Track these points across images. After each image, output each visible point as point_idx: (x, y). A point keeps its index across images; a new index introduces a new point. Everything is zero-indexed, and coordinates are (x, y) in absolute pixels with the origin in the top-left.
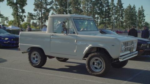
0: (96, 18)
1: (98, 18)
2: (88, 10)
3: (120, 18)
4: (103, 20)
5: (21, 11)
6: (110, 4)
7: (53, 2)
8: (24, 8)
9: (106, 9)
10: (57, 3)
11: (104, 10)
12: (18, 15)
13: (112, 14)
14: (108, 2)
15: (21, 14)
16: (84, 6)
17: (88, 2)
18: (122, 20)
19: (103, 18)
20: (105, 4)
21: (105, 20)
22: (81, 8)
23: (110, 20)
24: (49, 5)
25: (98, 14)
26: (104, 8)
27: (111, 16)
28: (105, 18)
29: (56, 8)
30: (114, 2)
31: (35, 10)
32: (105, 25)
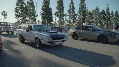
0: (102, 21)
1: (103, 21)
2: (97, 18)
3: (117, 21)
4: (106, 23)
5: (62, 19)
6: (110, 14)
7: (77, 14)
8: (63, 18)
9: (108, 17)
10: (80, 14)
11: (107, 17)
12: (61, 21)
13: (112, 19)
14: (109, 13)
15: (62, 20)
16: (95, 15)
17: (97, 13)
18: (118, 22)
19: (106, 22)
20: (108, 14)
21: (107, 22)
22: (93, 16)
23: (110, 22)
24: (76, 15)
25: (103, 19)
26: (107, 16)
27: (111, 20)
28: (108, 21)
29: (80, 17)
30: (113, 13)
31: (69, 18)
32: (107, 25)
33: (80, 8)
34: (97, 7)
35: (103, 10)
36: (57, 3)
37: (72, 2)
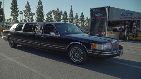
33: (38, 9)
34: (58, 8)
35: (65, 12)
36: (11, 3)
37: (28, 3)
